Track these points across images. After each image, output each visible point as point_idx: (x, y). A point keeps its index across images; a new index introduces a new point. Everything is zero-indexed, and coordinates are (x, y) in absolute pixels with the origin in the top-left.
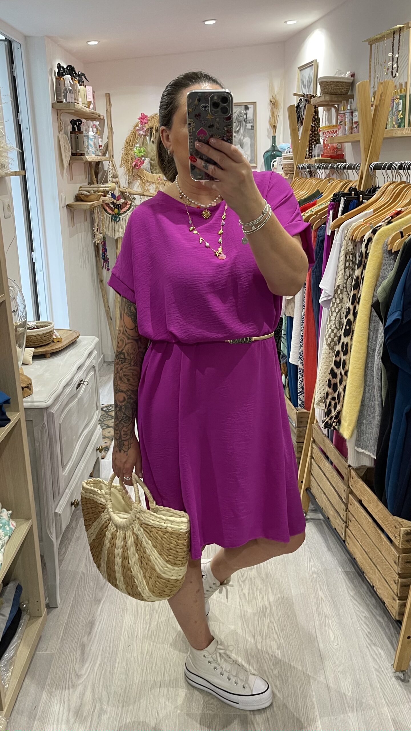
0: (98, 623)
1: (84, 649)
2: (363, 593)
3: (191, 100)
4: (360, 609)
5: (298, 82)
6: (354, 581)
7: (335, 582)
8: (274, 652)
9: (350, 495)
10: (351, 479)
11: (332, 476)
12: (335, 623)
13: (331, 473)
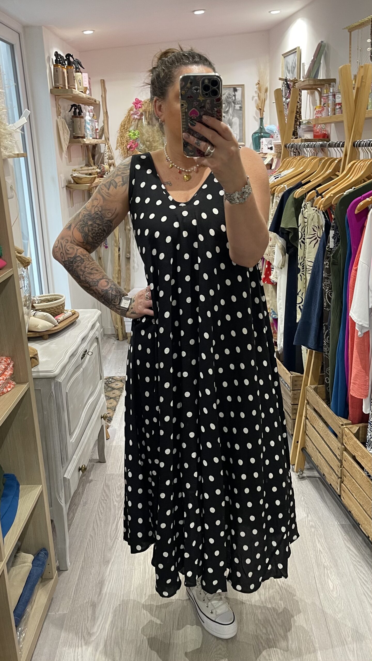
0: (108, 583)
1: (96, 607)
2: (358, 544)
3: (184, 83)
4: (356, 559)
5: (282, 67)
6: (350, 533)
7: (332, 535)
8: (277, 604)
9: (345, 452)
10: (345, 436)
11: (326, 435)
12: (333, 573)
13: (325, 432)
